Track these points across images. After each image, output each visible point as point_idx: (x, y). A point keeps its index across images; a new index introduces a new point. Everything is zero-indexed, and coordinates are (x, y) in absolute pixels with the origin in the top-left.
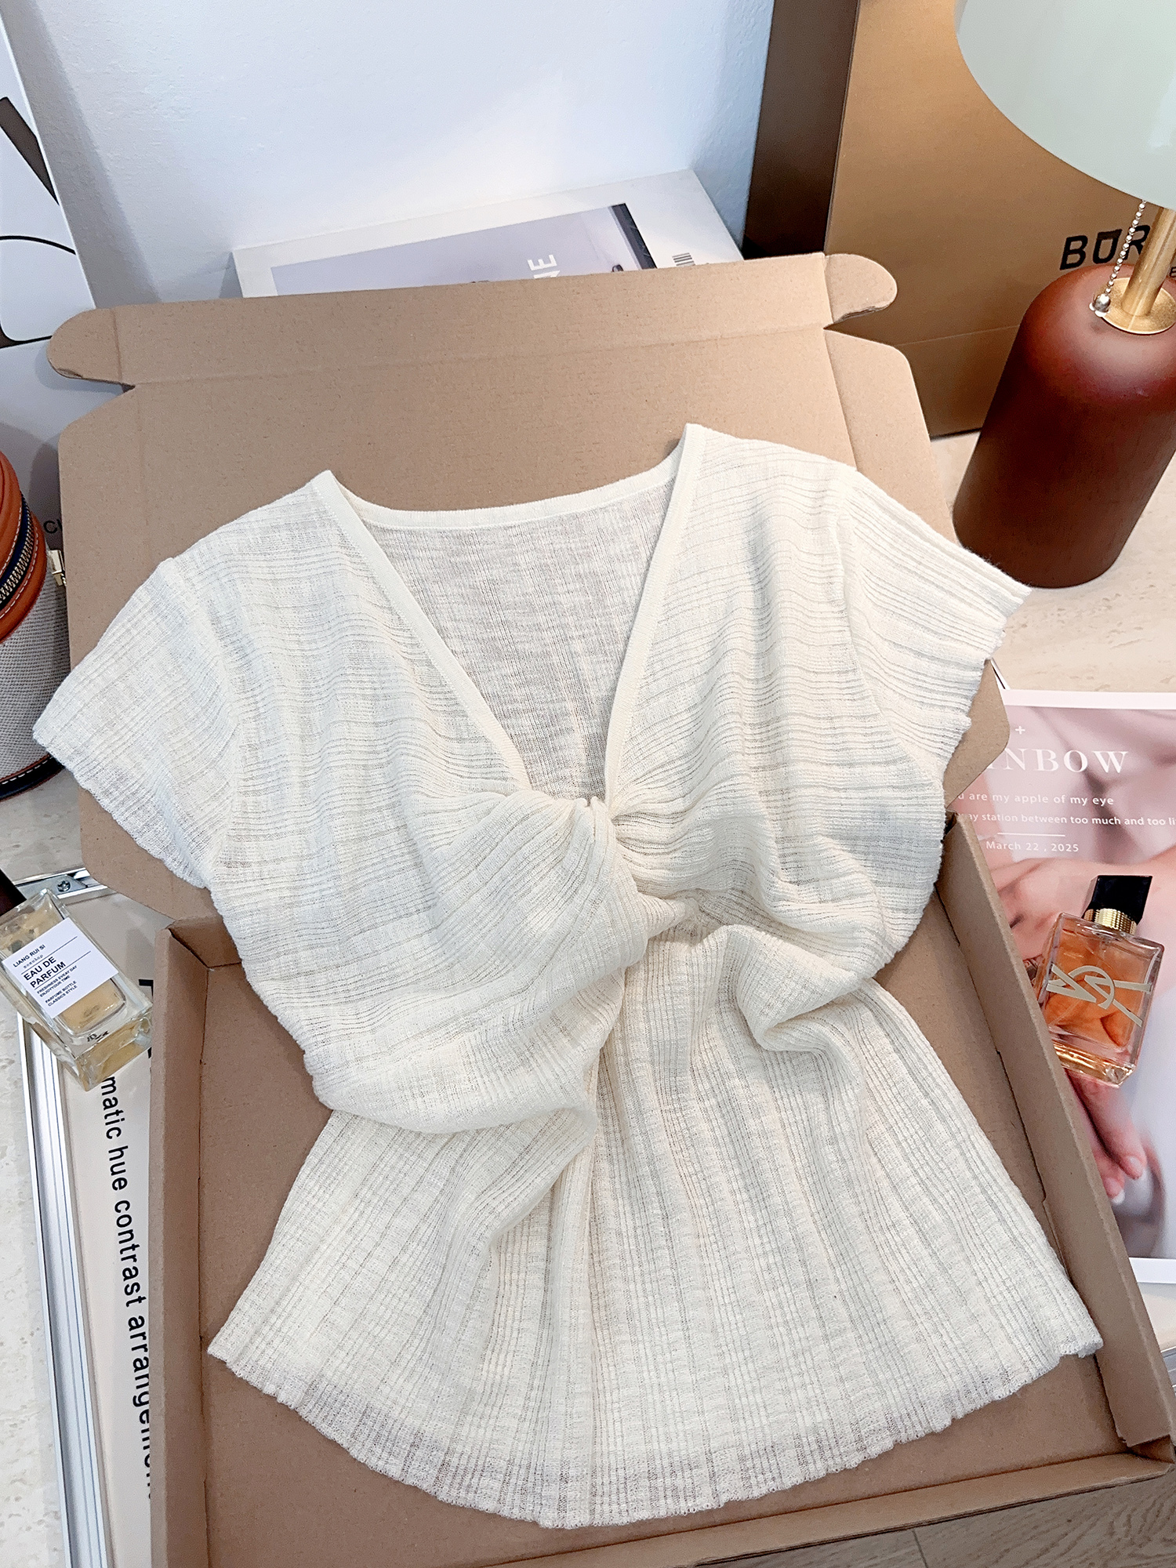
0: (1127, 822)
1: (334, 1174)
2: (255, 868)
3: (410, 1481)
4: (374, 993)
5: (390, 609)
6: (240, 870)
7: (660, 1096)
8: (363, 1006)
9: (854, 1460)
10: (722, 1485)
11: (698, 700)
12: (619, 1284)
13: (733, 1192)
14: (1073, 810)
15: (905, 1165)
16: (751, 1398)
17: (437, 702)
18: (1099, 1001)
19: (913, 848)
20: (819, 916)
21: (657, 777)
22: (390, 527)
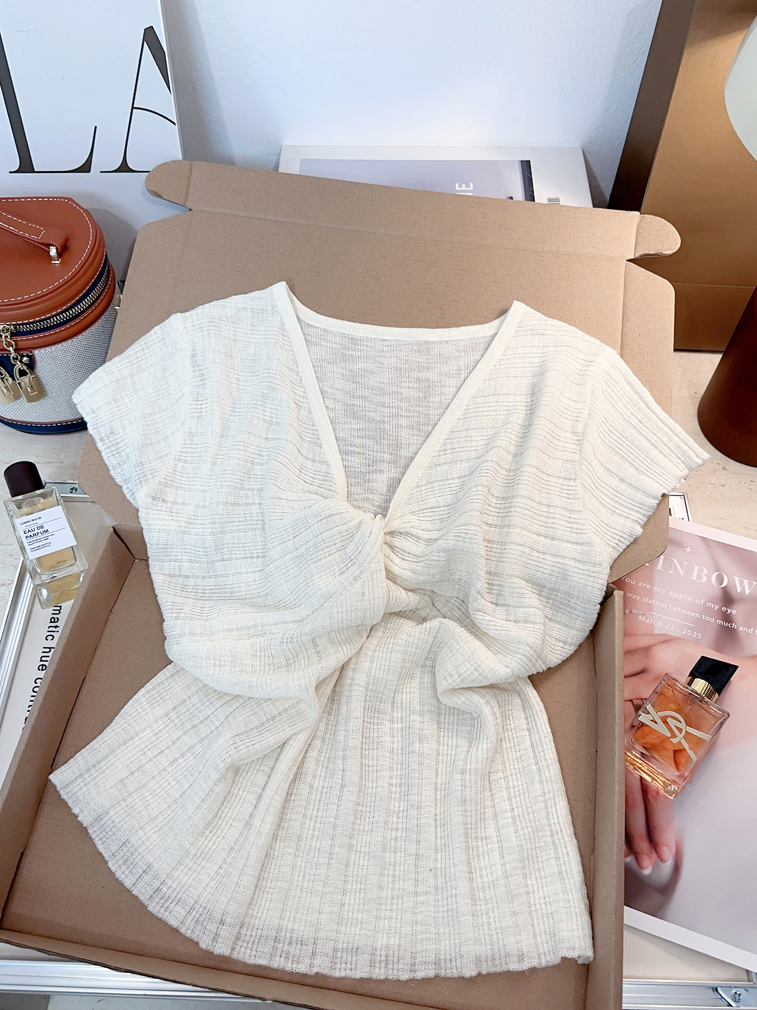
0: (741, 629)
1: (159, 698)
2: (169, 505)
3: (135, 892)
4: (218, 598)
5: (298, 372)
6: (160, 503)
7: (366, 711)
8: (207, 604)
9: (405, 977)
10: (317, 961)
11: (467, 473)
12: (300, 817)
13: (391, 785)
14: (706, 610)
15: (507, 803)
16: (355, 914)
17: (307, 435)
18: (672, 737)
19: (579, 603)
20: (501, 628)
21: (426, 514)
22: (312, 323)
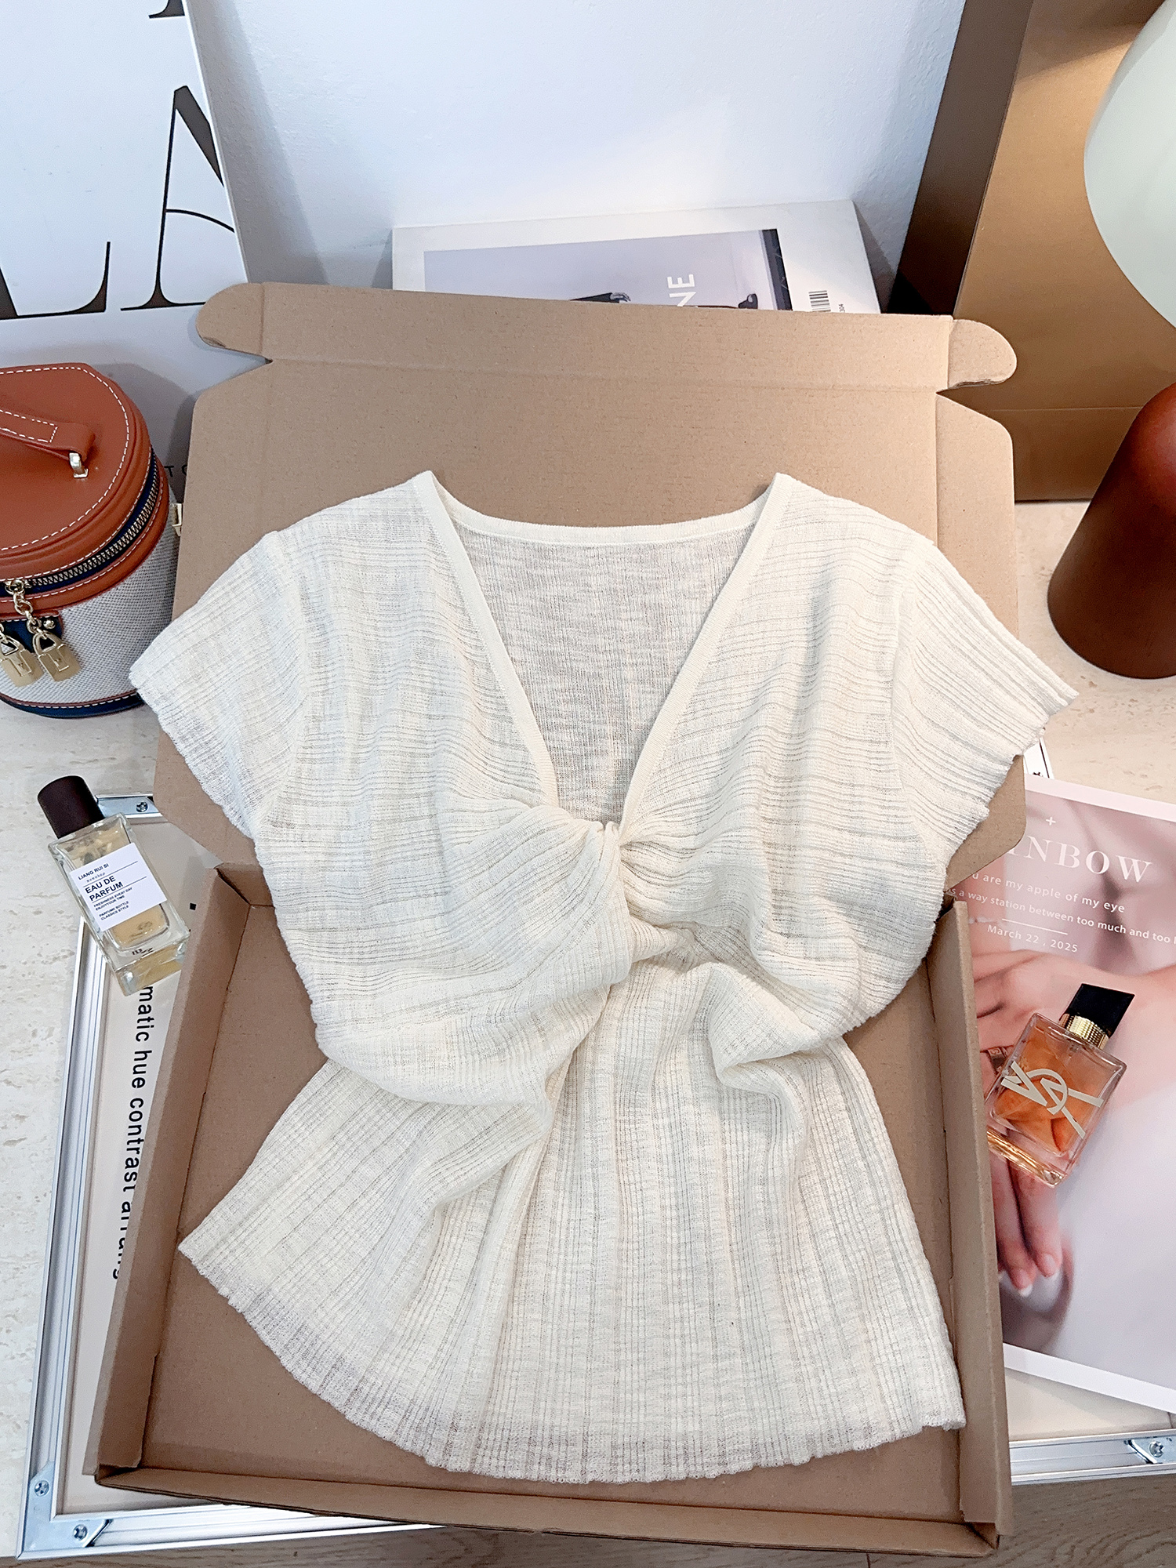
0: (1132, 933)
1: (318, 1115)
2: (298, 831)
3: (325, 1397)
4: (384, 959)
5: (463, 609)
6: (285, 830)
7: (618, 1106)
8: (371, 970)
9: (713, 1472)
10: (591, 1465)
11: (730, 745)
12: (542, 1267)
13: (663, 1207)
14: (1081, 910)
15: (828, 1217)
16: (635, 1395)
17: (489, 705)
18: (1048, 1105)
19: (905, 924)
20: (799, 972)
21: (675, 812)
22: (477, 531)
